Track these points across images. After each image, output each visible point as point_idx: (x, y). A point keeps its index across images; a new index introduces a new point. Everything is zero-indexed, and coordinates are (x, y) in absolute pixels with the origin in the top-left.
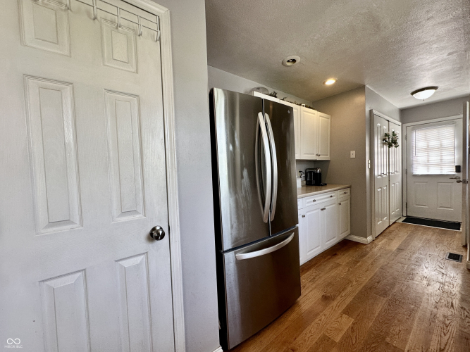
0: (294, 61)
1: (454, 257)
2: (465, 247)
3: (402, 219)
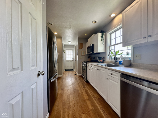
0: (51, 24)
1: (76, 75)
2: (76, 73)
3: (65, 70)
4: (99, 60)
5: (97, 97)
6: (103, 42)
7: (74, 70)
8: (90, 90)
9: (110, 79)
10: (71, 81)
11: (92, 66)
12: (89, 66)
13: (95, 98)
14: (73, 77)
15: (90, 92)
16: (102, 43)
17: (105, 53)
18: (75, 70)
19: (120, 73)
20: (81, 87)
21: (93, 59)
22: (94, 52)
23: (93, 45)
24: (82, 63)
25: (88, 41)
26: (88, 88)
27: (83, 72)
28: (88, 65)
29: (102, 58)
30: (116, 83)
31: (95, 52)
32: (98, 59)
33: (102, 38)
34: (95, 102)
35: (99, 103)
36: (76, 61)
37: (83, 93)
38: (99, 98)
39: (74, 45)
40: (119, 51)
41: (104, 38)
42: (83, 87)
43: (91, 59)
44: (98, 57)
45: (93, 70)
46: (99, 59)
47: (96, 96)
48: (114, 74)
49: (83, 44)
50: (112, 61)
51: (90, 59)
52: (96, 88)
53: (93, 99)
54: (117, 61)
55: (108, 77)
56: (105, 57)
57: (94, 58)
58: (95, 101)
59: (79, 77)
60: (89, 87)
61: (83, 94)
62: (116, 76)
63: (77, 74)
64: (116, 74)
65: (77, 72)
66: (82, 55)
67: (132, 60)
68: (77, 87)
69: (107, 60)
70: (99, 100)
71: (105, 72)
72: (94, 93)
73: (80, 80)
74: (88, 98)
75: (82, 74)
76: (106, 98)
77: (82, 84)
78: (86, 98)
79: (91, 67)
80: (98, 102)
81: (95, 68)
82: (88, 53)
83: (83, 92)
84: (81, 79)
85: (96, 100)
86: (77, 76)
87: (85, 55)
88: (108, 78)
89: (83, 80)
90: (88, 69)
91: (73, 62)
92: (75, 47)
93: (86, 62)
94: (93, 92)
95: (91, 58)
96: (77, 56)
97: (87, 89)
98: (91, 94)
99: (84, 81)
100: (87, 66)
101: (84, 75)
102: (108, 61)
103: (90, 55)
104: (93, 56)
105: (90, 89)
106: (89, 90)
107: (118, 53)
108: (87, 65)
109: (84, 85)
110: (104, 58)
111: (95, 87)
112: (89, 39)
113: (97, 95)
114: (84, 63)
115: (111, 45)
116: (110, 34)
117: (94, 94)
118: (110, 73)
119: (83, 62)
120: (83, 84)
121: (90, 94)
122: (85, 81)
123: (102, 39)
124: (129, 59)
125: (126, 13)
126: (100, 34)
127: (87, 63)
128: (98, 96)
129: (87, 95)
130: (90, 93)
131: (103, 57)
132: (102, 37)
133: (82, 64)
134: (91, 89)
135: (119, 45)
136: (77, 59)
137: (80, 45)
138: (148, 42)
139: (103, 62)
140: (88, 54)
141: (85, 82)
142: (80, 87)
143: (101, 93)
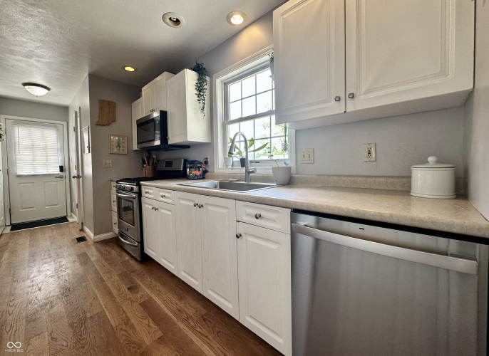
1: (81, 239)
2: (82, 230)
3: (8, 230)
4: (188, 170)
5: (194, 311)
6: (201, 105)
7: (71, 220)
8: (163, 290)
9: (246, 234)
10: (51, 280)
11: (166, 195)
12: (152, 196)
13: (186, 320)
14: (65, 254)
15: (164, 301)
16: (200, 111)
17: (208, 146)
18: (74, 219)
19: (290, 210)
20: (115, 292)
21: (162, 167)
22: (170, 142)
23: (164, 114)
24: (114, 184)
25: (139, 96)
26: (149, 287)
27: (119, 223)
28: (144, 190)
29: (201, 163)
30: (274, 246)
31: (173, 139)
32: (185, 168)
33: (200, 91)
34: (194, 338)
35: (207, 334)
36: (78, 177)
37: (133, 321)
38: (204, 311)
39: (66, 109)
40: (253, 141)
41: (207, 93)
42: (129, 289)
43: (154, 168)
44: (186, 161)
45: (170, 211)
46: (190, 168)
47: (191, 308)
48: (263, 214)
49: (114, 107)
50: (234, 171)
51: (150, 167)
52: (186, 276)
53: (180, 330)
54: (253, 172)
55: (241, 229)
56: (209, 160)
57: (169, 163)
58: (189, 333)
59: (99, 246)
60: (154, 283)
61: (132, 327)
62: (273, 221)
63: (90, 233)
64: (273, 216)
65: (86, 229)
66: (115, 150)
67: (292, 164)
68: (95, 298)
69: (216, 171)
70: (204, 320)
71: (225, 211)
72: (181, 299)
73: (106, 260)
74: (160, 334)
75: (116, 230)
76: (231, 306)
77: (119, 275)
78: (147, 341)
79: (163, 199)
80: (204, 331)
81: (182, 202)
82: (141, 143)
83: (128, 314)
84: (115, 252)
85: (193, 329)
86: (87, 246)
87: (125, 152)
88: (240, 231)
89: (124, 254)
90: (146, 207)
91: (61, 185)
92: (72, 117)
93: (137, 181)
94: (175, 299)
95: (153, 164)
96: (88, 158)
97: (149, 292)
98: (169, 309)
99: (127, 258)
100: (143, 194)
101: (129, 233)
102: (222, 171)
103: (150, 154)
104: (165, 156)
105: (159, 286)
106: (158, 295)
107: (251, 145)
108: (140, 193)
109: (131, 281)
110: (206, 163)
111: (183, 273)
112: (143, 89)
113: (194, 303)
114: (127, 185)
115: (227, 121)
116: (226, 84)
117: (181, 305)
118: (248, 215)
119: (117, 182)
120: (124, 276)
121: (166, 310)
122: (135, 259)
123: (199, 95)
124: (285, 163)
125: (284, 17)
126: (190, 76)
127: (139, 186)
128: (198, 306)
129: (154, 321)
130: (162, 306)
131: (202, 160)
132: (200, 89)
133: (114, 189)
134: (164, 284)
135: (252, 121)
136: (88, 170)
137: (101, 108)
138: (345, 112)
139: (203, 177)
140: (142, 150)
141: (132, 262)
142: (110, 293)
143: (210, 292)
